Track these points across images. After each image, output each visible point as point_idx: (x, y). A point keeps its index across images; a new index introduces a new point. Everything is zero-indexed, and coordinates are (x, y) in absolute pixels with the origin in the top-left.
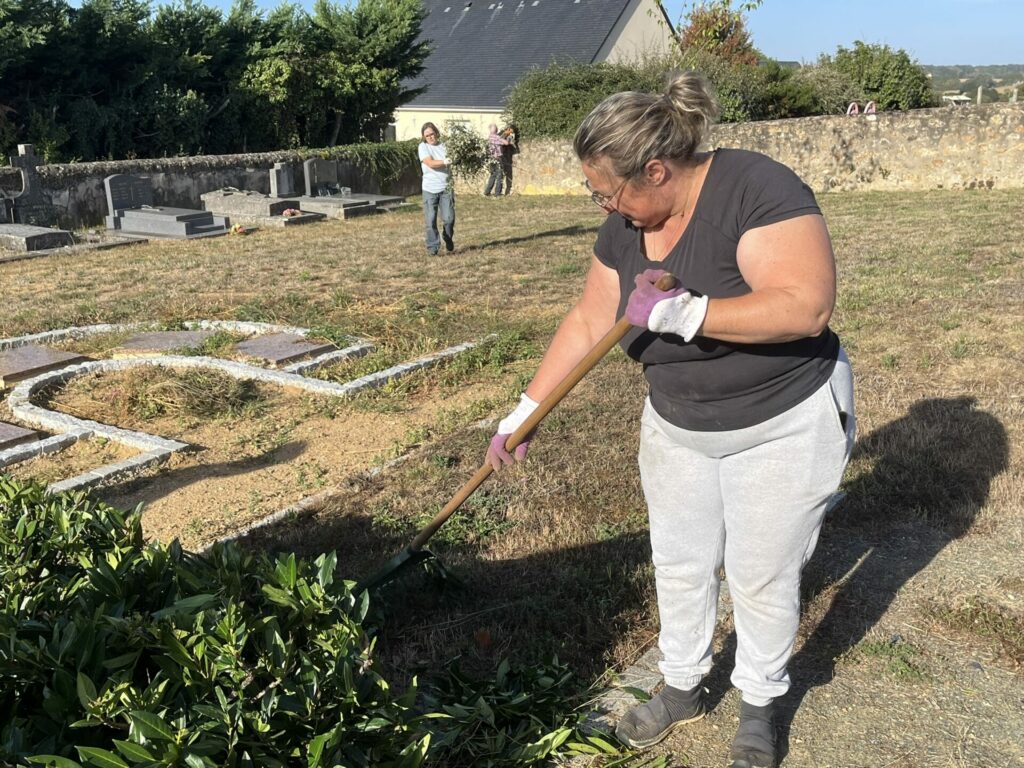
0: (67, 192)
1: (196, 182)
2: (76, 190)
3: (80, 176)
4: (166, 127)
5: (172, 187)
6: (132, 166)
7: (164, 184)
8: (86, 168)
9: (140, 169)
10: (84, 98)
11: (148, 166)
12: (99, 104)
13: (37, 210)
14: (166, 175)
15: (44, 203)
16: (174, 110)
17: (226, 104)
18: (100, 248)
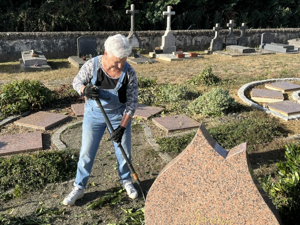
0: (250, 37)
1: (286, 36)
2: (252, 37)
3: (254, 33)
4: (277, 19)
5: (279, 37)
6: (269, 31)
7: (277, 36)
8: (256, 30)
9: (271, 31)
10: (256, 10)
11: (273, 31)
12: (260, 12)
13: (243, 42)
14: (278, 34)
15: (245, 40)
16: (281, 13)
17: (296, 12)
18: (262, 54)
